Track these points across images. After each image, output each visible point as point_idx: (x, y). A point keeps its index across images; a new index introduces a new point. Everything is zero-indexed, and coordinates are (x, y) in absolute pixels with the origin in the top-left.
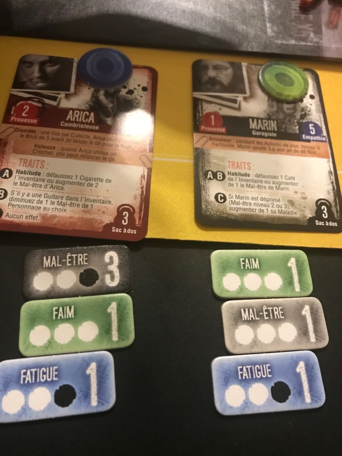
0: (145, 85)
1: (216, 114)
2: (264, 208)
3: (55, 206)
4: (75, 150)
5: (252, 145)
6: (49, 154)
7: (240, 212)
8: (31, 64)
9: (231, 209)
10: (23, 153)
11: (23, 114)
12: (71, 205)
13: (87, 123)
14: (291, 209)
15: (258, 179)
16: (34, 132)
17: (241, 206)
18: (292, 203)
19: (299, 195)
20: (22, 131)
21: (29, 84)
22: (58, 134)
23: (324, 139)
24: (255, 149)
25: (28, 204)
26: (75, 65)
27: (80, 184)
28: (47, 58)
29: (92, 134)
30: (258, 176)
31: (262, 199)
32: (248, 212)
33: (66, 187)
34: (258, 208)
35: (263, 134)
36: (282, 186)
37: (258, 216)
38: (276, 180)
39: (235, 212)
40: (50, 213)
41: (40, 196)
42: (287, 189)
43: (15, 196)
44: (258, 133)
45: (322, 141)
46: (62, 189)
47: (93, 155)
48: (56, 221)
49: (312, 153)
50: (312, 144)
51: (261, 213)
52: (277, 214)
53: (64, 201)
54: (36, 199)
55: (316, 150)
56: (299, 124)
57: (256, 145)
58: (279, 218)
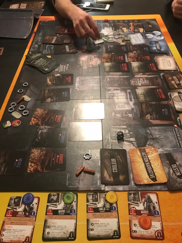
0: (36, 202)
1: (51, 209)
2: (58, 235)
3: (13, 237)
4: (19, 223)
5: (58, 218)
6: (13, 224)
7: (52, 237)
8: (12, 199)
9: (50, 236)
10: (8, 224)
11: (9, 214)
12: (16, 237)
13: (22, 215)
14: (64, 235)
15: (58, 227)
16: (11, 218)
17: (53, 235)
18: (64, 233)
19: (66, 231)
20: (8, 218)
21: (11, 205)
22: (16, 219)
23: (75, 214)
24: (59, 219)
25: (8, 237)
26: (22, 198)
27: (19, 232)
28: (16, 197)
29: (23, 218)
30: (58, 226)
31: (58, 233)
32: (54, 237)
33: (16, 233)
34: (56, 235)
35: (61, 214)
36: (63, 229)
37: (56, 237)
38: (62, 227)
39: (51, 237)
40: (12, 239)
41: (10, 235)
42: (64, 229)
43: (6, 236)
44: (60, 214)
45: (75, 215)
46: (15, 233)
47: (22, 224)
48: (13, 241)
49: (72, 218)
50: (72, 216)
51: (57, 237)
52: (61, 237)
53: (15, 236)
54: (10, 236)
55: (73, 218)
56: (70, 210)
57: (59, 217)
58: (61, 238)
